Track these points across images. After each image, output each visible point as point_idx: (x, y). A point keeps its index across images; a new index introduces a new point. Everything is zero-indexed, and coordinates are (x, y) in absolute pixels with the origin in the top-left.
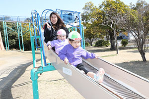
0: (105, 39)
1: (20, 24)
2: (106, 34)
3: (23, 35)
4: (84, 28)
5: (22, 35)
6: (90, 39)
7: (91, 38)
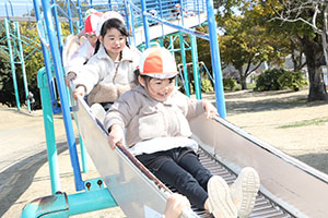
0: (288, 67)
1: (16, 26)
2: (293, 47)
3: (26, 60)
4: (219, 32)
5: (22, 61)
6: (239, 66)
7: (242, 63)
